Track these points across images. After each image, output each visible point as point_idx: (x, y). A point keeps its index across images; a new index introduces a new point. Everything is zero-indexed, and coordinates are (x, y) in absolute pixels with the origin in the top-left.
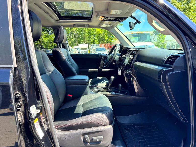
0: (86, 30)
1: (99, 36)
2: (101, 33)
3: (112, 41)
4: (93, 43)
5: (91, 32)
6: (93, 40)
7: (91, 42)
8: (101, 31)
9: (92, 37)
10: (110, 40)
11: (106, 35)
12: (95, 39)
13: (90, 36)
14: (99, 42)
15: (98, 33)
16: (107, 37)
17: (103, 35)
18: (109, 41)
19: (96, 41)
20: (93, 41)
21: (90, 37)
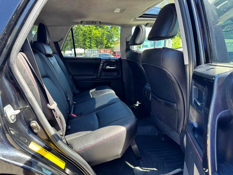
0: (80, 32)
1: (96, 40)
2: (99, 35)
3: (112, 46)
4: (90, 48)
5: (87, 34)
6: (89, 43)
7: (87, 47)
8: (99, 34)
9: (87, 40)
10: (109, 44)
11: (104, 39)
12: (92, 43)
13: (85, 39)
14: (97, 47)
15: (95, 36)
16: (107, 41)
17: (101, 39)
18: (109, 46)
19: (92, 45)
20: (88, 45)
21: (86, 41)
